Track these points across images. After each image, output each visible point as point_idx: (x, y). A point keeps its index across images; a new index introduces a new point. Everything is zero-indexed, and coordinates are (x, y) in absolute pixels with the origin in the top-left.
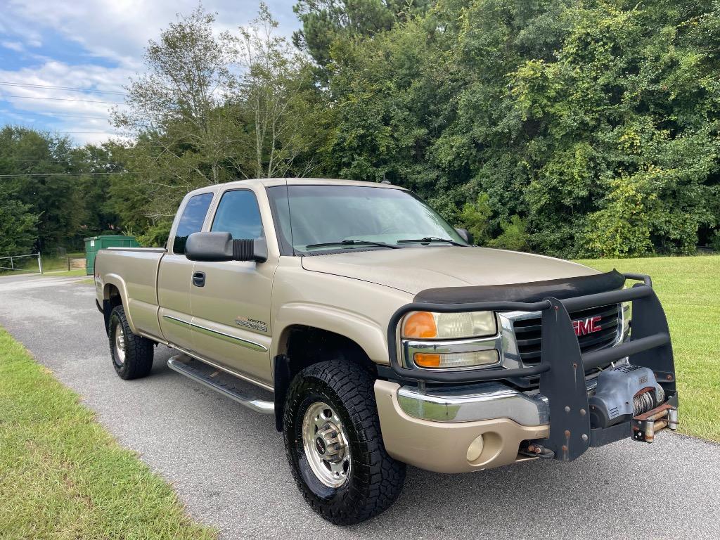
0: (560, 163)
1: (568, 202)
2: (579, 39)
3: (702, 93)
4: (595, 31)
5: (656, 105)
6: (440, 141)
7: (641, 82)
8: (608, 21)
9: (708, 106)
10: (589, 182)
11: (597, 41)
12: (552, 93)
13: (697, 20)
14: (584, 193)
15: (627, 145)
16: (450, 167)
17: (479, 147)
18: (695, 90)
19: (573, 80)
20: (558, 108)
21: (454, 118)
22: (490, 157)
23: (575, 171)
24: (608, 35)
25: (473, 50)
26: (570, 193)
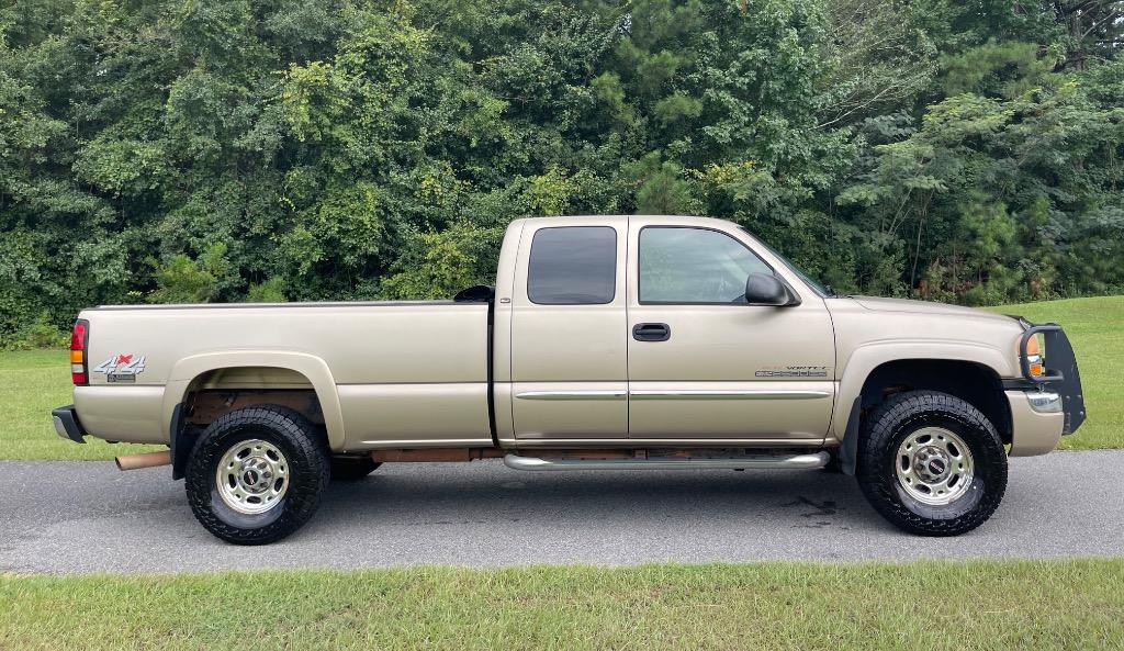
0: (337, 206)
1: (349, 259)
2: (367, 48)
3: (501, 145)
4: (386, 45)
5: (450, 150)
6: (94, 146)
7: (439, 119)
8: (401, 37)
9: (506, 160)
10: (379, 236)
11: (389, 57)
12: (337, 111)
13: (496, 62)
14: (374, 250)
15: (427, 193)
16: (122, 190)
17: (186, 165)
18: (496, 140)
19: (359, 99)
20: (340, 132)
21: (123, 113)
22: (199, 185)
23: (366, 219)
24: (402, 54)
25: (206, 22)
26: (354, 248)
